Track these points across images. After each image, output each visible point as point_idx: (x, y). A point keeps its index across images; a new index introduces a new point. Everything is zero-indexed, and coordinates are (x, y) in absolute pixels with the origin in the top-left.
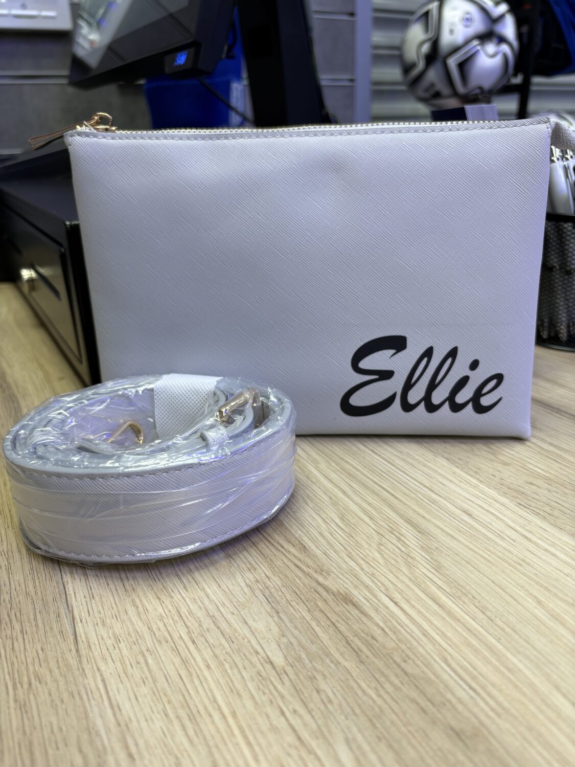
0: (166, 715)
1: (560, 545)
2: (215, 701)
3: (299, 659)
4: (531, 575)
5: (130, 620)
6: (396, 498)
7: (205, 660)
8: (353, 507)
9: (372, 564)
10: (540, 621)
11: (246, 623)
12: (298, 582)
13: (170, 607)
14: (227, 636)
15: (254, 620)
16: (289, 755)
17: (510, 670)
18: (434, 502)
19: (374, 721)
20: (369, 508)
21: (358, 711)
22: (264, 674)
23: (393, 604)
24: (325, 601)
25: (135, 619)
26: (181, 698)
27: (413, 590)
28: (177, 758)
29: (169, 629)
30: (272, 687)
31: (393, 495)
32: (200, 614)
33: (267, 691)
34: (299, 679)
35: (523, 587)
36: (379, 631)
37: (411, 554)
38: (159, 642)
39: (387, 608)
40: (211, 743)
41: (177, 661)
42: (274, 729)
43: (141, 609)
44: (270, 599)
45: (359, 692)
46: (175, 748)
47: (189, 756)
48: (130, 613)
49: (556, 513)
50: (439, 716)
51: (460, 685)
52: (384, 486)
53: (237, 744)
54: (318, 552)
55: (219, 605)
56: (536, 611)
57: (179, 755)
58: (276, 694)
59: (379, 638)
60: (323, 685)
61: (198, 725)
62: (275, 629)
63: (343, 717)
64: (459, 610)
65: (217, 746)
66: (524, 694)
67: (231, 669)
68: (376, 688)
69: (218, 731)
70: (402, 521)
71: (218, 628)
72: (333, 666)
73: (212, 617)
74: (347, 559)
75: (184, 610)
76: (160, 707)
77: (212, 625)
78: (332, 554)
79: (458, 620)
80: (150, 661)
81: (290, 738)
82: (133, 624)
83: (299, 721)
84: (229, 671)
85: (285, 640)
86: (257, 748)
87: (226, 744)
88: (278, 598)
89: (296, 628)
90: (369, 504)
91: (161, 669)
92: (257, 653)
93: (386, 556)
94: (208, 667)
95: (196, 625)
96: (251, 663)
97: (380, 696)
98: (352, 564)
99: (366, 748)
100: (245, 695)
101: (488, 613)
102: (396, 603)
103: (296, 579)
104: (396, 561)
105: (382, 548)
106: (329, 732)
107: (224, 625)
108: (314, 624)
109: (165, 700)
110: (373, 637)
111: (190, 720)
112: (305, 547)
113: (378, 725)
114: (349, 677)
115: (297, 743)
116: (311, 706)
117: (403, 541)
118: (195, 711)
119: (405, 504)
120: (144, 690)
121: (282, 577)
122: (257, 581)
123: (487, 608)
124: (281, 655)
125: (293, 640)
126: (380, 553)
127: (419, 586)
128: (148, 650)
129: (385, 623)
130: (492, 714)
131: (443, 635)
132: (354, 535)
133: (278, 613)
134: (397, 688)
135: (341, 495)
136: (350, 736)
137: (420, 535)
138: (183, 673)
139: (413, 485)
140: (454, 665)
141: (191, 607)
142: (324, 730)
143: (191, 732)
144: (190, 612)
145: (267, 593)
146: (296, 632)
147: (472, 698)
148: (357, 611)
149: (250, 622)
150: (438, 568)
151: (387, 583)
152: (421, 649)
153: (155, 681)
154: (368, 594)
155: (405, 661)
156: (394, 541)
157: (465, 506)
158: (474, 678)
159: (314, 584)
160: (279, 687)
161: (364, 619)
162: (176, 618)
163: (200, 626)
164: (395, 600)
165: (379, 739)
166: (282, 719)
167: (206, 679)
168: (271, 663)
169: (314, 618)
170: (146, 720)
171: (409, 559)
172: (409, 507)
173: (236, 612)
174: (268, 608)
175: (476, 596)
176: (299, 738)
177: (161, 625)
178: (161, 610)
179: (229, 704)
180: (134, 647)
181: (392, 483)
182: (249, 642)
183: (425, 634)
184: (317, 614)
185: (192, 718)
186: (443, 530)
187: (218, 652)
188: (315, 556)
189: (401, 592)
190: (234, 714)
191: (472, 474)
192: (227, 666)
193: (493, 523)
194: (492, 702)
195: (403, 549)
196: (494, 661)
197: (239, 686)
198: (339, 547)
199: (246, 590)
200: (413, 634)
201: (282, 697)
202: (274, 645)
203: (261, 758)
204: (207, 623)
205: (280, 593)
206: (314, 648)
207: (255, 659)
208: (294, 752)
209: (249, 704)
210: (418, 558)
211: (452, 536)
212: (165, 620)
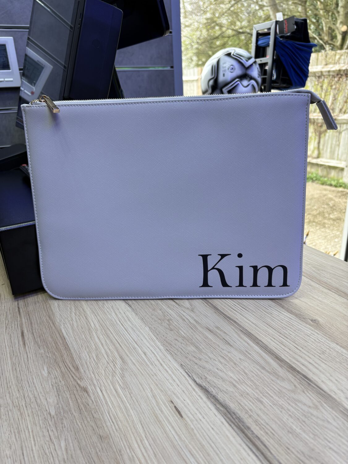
0: (11, 432)
1: (172, 367)
2: (28, 427)
3: (60, 413)
4: (155, 380)
5: (6, 399)
6: (121, 347)
7: (28, 413)
8: (103, 351)
9: (100, 376)
10: (148, 398)
11: (46, 399)
12: (70, 383)
13: (22, 394)
14: (38, 405)
15: (50, 398)
16: (46, 444)
17: (128, 415)
18: (135, 348)
19: (76, 433)
20: (109, 352)
21: (72, 430)
22: (46, 418)
23: (100, 392)
24: (77, 390)
26: (17, 426)
27: (109, 386)
28: (11, 445)
29: (19, 402)
30: (47, 422)
31: (120, 345)
32: (31, 396)
33: (45, 424)
34: (58, 419)
35: (149, 385)
36: (91, 402)
37: (116, 372)
38: (15, 407)
39: (98, 393)
40: (22, 440)
41: (19, 413)
42: (44, 436)
43: (11, 395)
44: (58, 391)
45: (75, 424)
46: (11, 442)
47: (15, 444)
48: (7, 396)
49: (178, 353)
50: (98, 431)
51: (109, 421)
52: (119, 341)
53: (31, 441)
54: (82, 371)
55: (39, 393)
56: (149, 394)
57: (11, 444)
58: (48, 425)
59: (90, 405)
60: (65, 422)
61: (20, 434)
62: (56, 401)
63: (67, 432)
64: (122, 394)
65: (24, 441)
66: (129, 424)
67: (36, 416)
68: (81, 423)
69: (26, 437)
70: (118, 357)
71: (36, 402)
72: (70, 415)
73: (35, 397)
74: (92, 373)
75: (26, 395)
76: (9, 429)
77: (35, 401)
78: (87, 371)
79: (120, 398)
80: (10, 414)
81: (48, 439)
82: (7, 400)
83: (52, 433)
84: (35, 417)
85: (58, 406)
86: (36, 442)
87: (27, 441)
88: (61, 389)
89: (63, 401)
90: (110, 350)
91: (13, 416)
92: (47, 411)
93: (106, 372)
94: (29, 416)
95: (29, 400)
96: (43, 414)
97: (82, 425)
98: (93, 375)
99: (70, 441)
100: (38, 425)
101: (132, 395)
102: (101, 391)
103: (70, 382)
104: (109, 374)
105: (106, 369)
106: (61, 437)
107: (38, 401)
108: (70, 400)
109: (11, 426)
110: (88, 405)
111: (18, 433)
112: (78, 368)
113: (77, 435)
114: (74, 419)
115: (49, 440)
116: (58, 428)
117: (115, 366)
118: (20, 430)
119: (123, 350)
120: (6, 423)
121: (65, 381)
122: (56, 383)
123: (132, 393)
124: (54, 411)
125: (60, 406)
126: (104, 371)
127: (112, 384)
128: (10, 410)
129: (94, 399)
130: (115, 431)
131: (112, 403)
132: (98, 363)
133: (59, 395)
134: (88, 422)
135: (100, 346)
136: (67, 438)
137: (123, 363)
138: (20, 418)
139: (130, 341)
140: (111, 414)
141: (29, 394)
142: (59, 436)
143: (17, 437)
144: (28, 396)
145: (58, 388)
146: (62, 403)
147: (111, 425)
148: (86, 394)
149: (48, 399)
150: (123, 377)
151: (102, 384)
152: (102, 409)
153: (10, 420)
154: (93, 387)
155: (95, 413)
156: (112, 366)
157: (146, 350)
158: (115, 418)
159: (76, 384)
160: (50, 423)
161: (88, 397)
162: (23, 398)
163: (30, 401)
164: (102, 390)
165: (76, 439)
166: (48, 433)
167: (27, 420)
168: (50, 414)
169: (71, 397)
170: (4, 433)
171: (114, 374)
172: (124, 351)
173: (44, 395)
174: (56, 393)
175: (131, 388)
176: (51, 439)
177: (17, 401)
178: (18, 395)
179: (32, 428)
180: (6, 409)
181: (123, 340)
182: (45, 407)
183: (107, 403)
184: (73, 396)
185: (19, 433)
186: (132, 361)
187: (33, 410)
188: (81, 373)
189: (105, 387)
190: (32, 431)
191: (156, 335)
192: (35, 415)
193: (152, 358)
194: (117, 427)
195: (114, 369)
196: (125, 412)
197: (37, 422)
198: (91, 369)
199: (51, 386)
200: (102, 403)
201: (50, 425)
202: (53, 408)
203: (37, 445)
204: (33, 400)
205: (62, 388)
206: (66, 409)
207: (45, 413)
208: (47, 443)
209: (38, 428)
210: (117, 373)
211: (134, 364)
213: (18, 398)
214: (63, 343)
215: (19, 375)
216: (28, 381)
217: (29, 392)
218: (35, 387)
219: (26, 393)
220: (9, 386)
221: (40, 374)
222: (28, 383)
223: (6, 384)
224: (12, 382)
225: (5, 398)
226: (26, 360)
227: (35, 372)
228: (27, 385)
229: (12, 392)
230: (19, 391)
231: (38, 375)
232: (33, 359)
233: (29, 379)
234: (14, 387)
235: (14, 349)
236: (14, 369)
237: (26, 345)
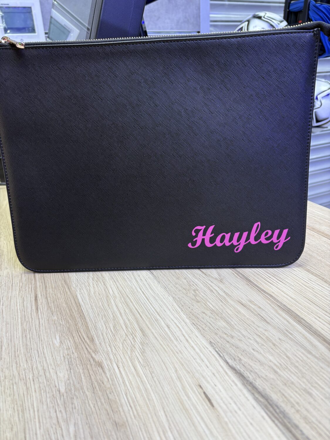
0: (14, 409)
1: (200, 344)
2: (33, 405)
3: (70, 390)
4: (179, 358)
5: (13, 370)
6: (141, 317)
7: (35, 388)
8: (122, 322)
9: (117, 349)
10: (172, 379)
11: (57, 373)
12: (84, 356)
13: (30, 365)
14: (47, 378)
15: (60, 372)
16: (52, 427)
17: (149, 399)
18: (157, 320)
19: (88, 417)
20: (128, 322)
21: (84, 412)
22: (55, 396)
23: (117, 368)
24: (91, 365)
25: (14, 369)
26: (21, 403)
27: (128, 362)
28: (12, 425)
29: (26, 374)
30: (56, 401)
31: (141, 316)
32: (40, 368)
33: (53, 403)
34: (67, 398)
35: (173, 363)
36: (106, 380)
37: (135, 346)
38: (21, 380)
39: (114, 369)
40: (26, 421)
41: (25, 388)
42: (50, 417)
43: (18, 365)
44: (70, 363)
45: (87, 405)
46: (13, 422)
47: (17, 425)
48: (14, 367)
49: (206, 329)
50: (113, 416)
51: (127, 405)
52: (139, 311)
53: (35, 422)
54: (97, 342)
55: (49, 365)
56: (173, 375)
57: (13, 424)
58: (56, 404)
59: (105, 383)
60: (75, 401)
61: (24, 414)
62: (67, 376)
63: (77, 415)
64: (142, 372)
65: (28, 422)
66: (149, 410)
67: (44, 392)
68: (94, 404)
69: (30, 417)
70: (138, 329)
71: (45, 375)
72: (82, 394)
73: (44, 370)
74: (108, 346)
75: (35, 367)
76: (13, 406)
77: (43, 374)
78: (103, 344)
79: (140, 377)
80: (15, 387)
81: (55, 421)
82: (13, 371)
83: (61, 415)
84: (42, 394)
85: (68, 382)
86: (41, 424)
87: (31, 422)
88: (73, 362)
89: (75, 376)
90: (129, 320)
91: (18, 391)
92: (56, 386)
93: (124, 346)
94: (35, 391)
95: (37, 373)
96: (52, 391)
97: (94, 407)
98: (109, 349)
99: (81, 427)
100: (45, 403)
101: (153, 374)
102: (118, 368)
103: (84, 354)
104: (127, 348)
105: (125, 342)
106: (70, 420)
107: (48, 374)
108: (82, 375)
109: (15, 403)
110: (103, 383)
111: (22, 411)
112: (93, 339)
113: (89, 419)
114: (86, 399)
115: (57, 423)
116: (68, 409)
117: (134, 339)
118: (24, 408)
119: (144, 321)
120: (9, 399)
121: (78, 353)
122: (68, 355)
123: (153, 372)
124: (64, 388)
125: (72, 382)
126: (122, 344)
127: (131, 360)
128: (15, 383)
129: (110, 376)
130: (133, 417)
131: (130, 383)
132: (115, 335)
133: (70, 369)
134: (102, 404)
135: (119, 315)
136: (77, 422)
137: (143, 336)
138: (25, 393)
139: (152, 311)
140: (129, 397)
141: (38, 365)
142: (68, 419)
143: (20, 416)
144: (37, 368)
145: (70, 360)
146: (74, 378)
147: (129, 410)
148: (101, 370)
149: (58, 373)
150: (143, 352)
151: (119, 358)
152: (119, 389)
153: (14, 395)
154: (109, 363)
155: (110, 393)
156: (131, 339)
157: (169, 323)
158: (133, 402)
159: (90, 357)
160: (59, 401)
161: (103, 374)
162: (30, 370)
163: (39, 374)
164: (119, 366)
165: (87, 424)
166: (55, 414)
167: (33, 396)
168: (59, 391)
169: (84, 373)
170: (6, 411)
171: (133, 348)
172: (145, 322)
173: (54, 368)
174: (68, 367)
175: (152, 367)
176: (58, 422)
177: (24, 372)
178: (26, 366)
179: (38, 407)
180: (11, 381)
181: (144, 310)
182: (55, 382)
183: (124, 382)
184: (86, 371)
185: (23, 411)
186: (154, 335)
187: (41, 385)
188: (96, 344)
189: (123, 363)
190: (38, 411)
191: (180, 306)
192: (42, 391)
193: (177, 332)
194: (135, 412)
195: (133, 343)
196: (145, 395)
197: (44, 400)
198: (107, 340)
199: (62, 358)
200: (119, 382)
201: (58, 405)
202: (63, 384)
203: (42, 428)
204: (41, 373)
205: (75, 361)
206: (78, 386)
207: (54, 389)
208: (54, 426)
209: (45, 407)
210: (137, 348)
211: (156, 338)
212: (26, 370)
213: (25, 369)
214: (78, 310)
215: (29, 343)
216: (38, 350)
217: (38, 363)
218: (45, 358)
219: (34, 364)
220: (16, 355)
221: (51, 343)
222: (38, 352)
223: (14, 352)
224: (20, 351)
225: (11, 368)
226: (37, 326)
227: (46, 340)
228: (37, 355)
229: (19, 361)
230: (27, 361)
231: (50, 344)
232: (45, 326)
233: (40, 348)
234: (22, 357)
235: (26, 315)
236: (24, 335)
237: (39, 310)
